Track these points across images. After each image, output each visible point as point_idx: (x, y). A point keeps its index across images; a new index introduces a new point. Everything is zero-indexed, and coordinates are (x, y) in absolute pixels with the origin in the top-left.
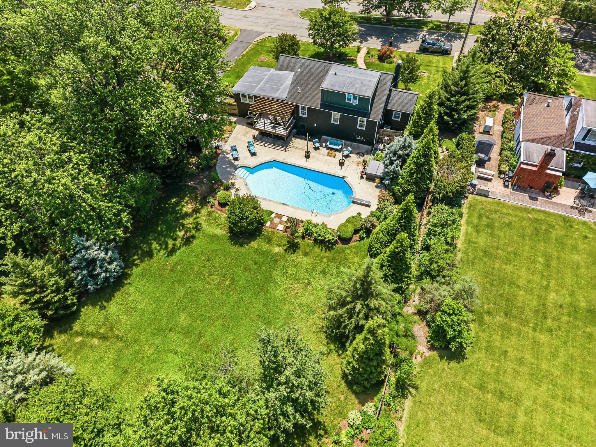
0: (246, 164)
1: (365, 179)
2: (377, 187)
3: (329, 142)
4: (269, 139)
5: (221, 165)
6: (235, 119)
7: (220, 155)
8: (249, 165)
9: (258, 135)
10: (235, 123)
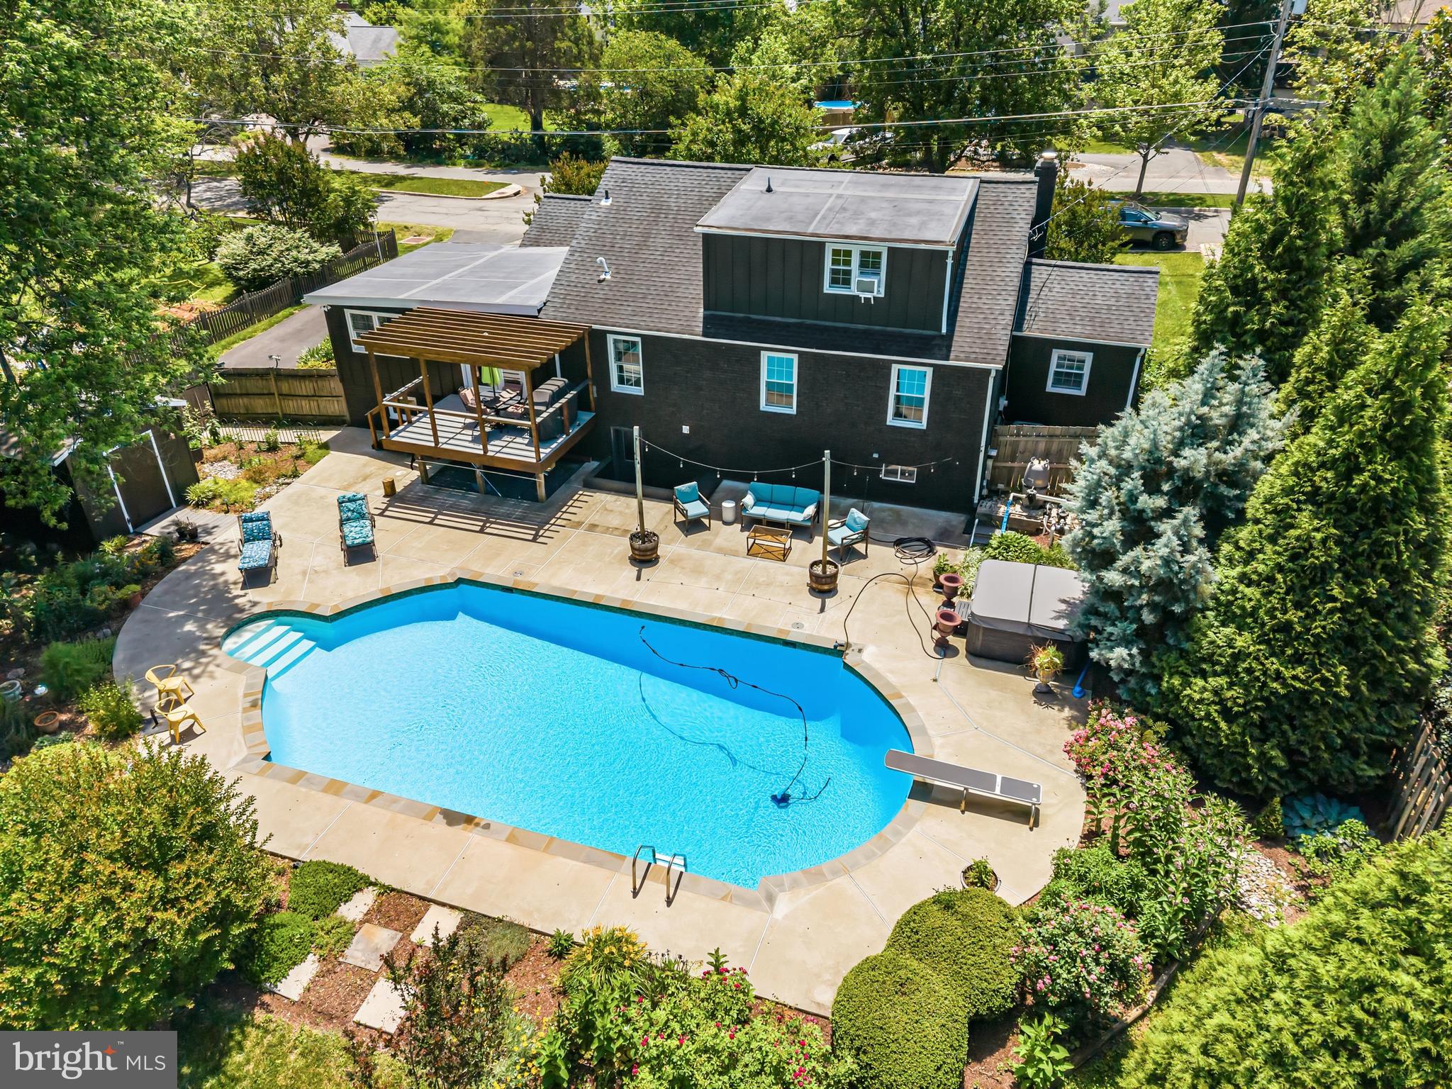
0: (302, 599)
1: (962, 658)
2: (1044, 695)
3: (754, 492)
4: (464, 497)
5: (157, 611)
6: (326, 435)
7: (182, 568)
8: (318, 606)
9: (413, 483)
10: (325, 446)
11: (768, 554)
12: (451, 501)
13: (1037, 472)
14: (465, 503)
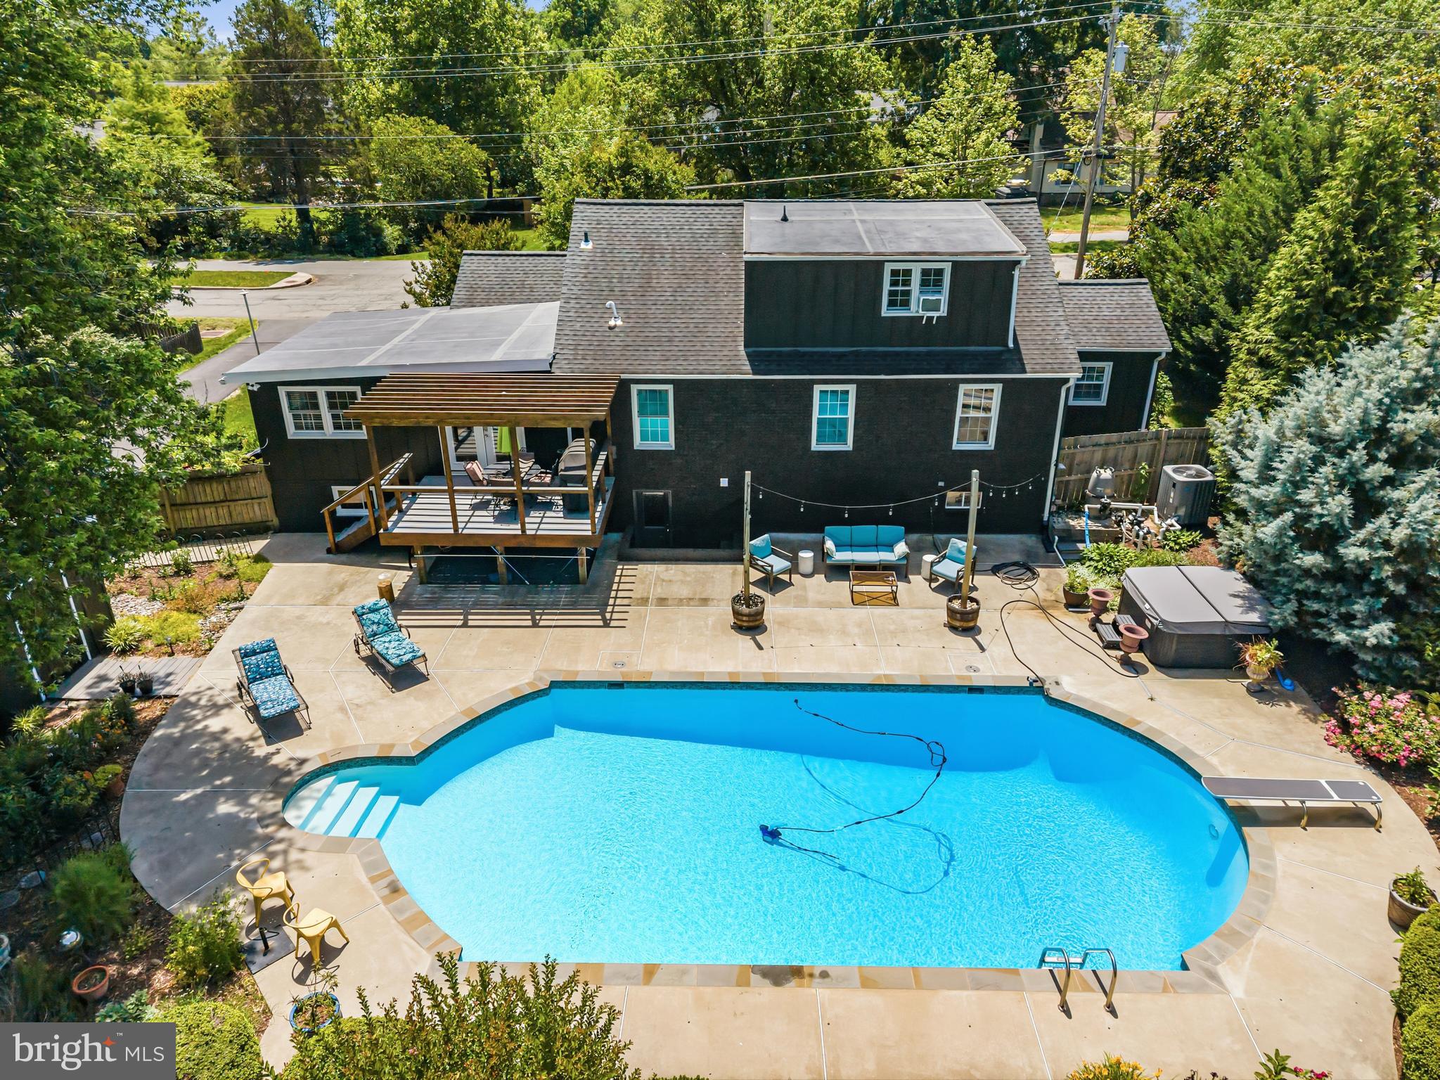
0: (364, 742)
1: (1155, 673)
3: (832, 538)
4: (484, 592)
5: (161, 794)
6: (257, 545)
7: (158, 733)
8: (392, 746)
9: (407, 585)
10: (259, 558)
11: (873, 600)
12: (471, 598)
13: (1106, 480)
14: (491, 598)
